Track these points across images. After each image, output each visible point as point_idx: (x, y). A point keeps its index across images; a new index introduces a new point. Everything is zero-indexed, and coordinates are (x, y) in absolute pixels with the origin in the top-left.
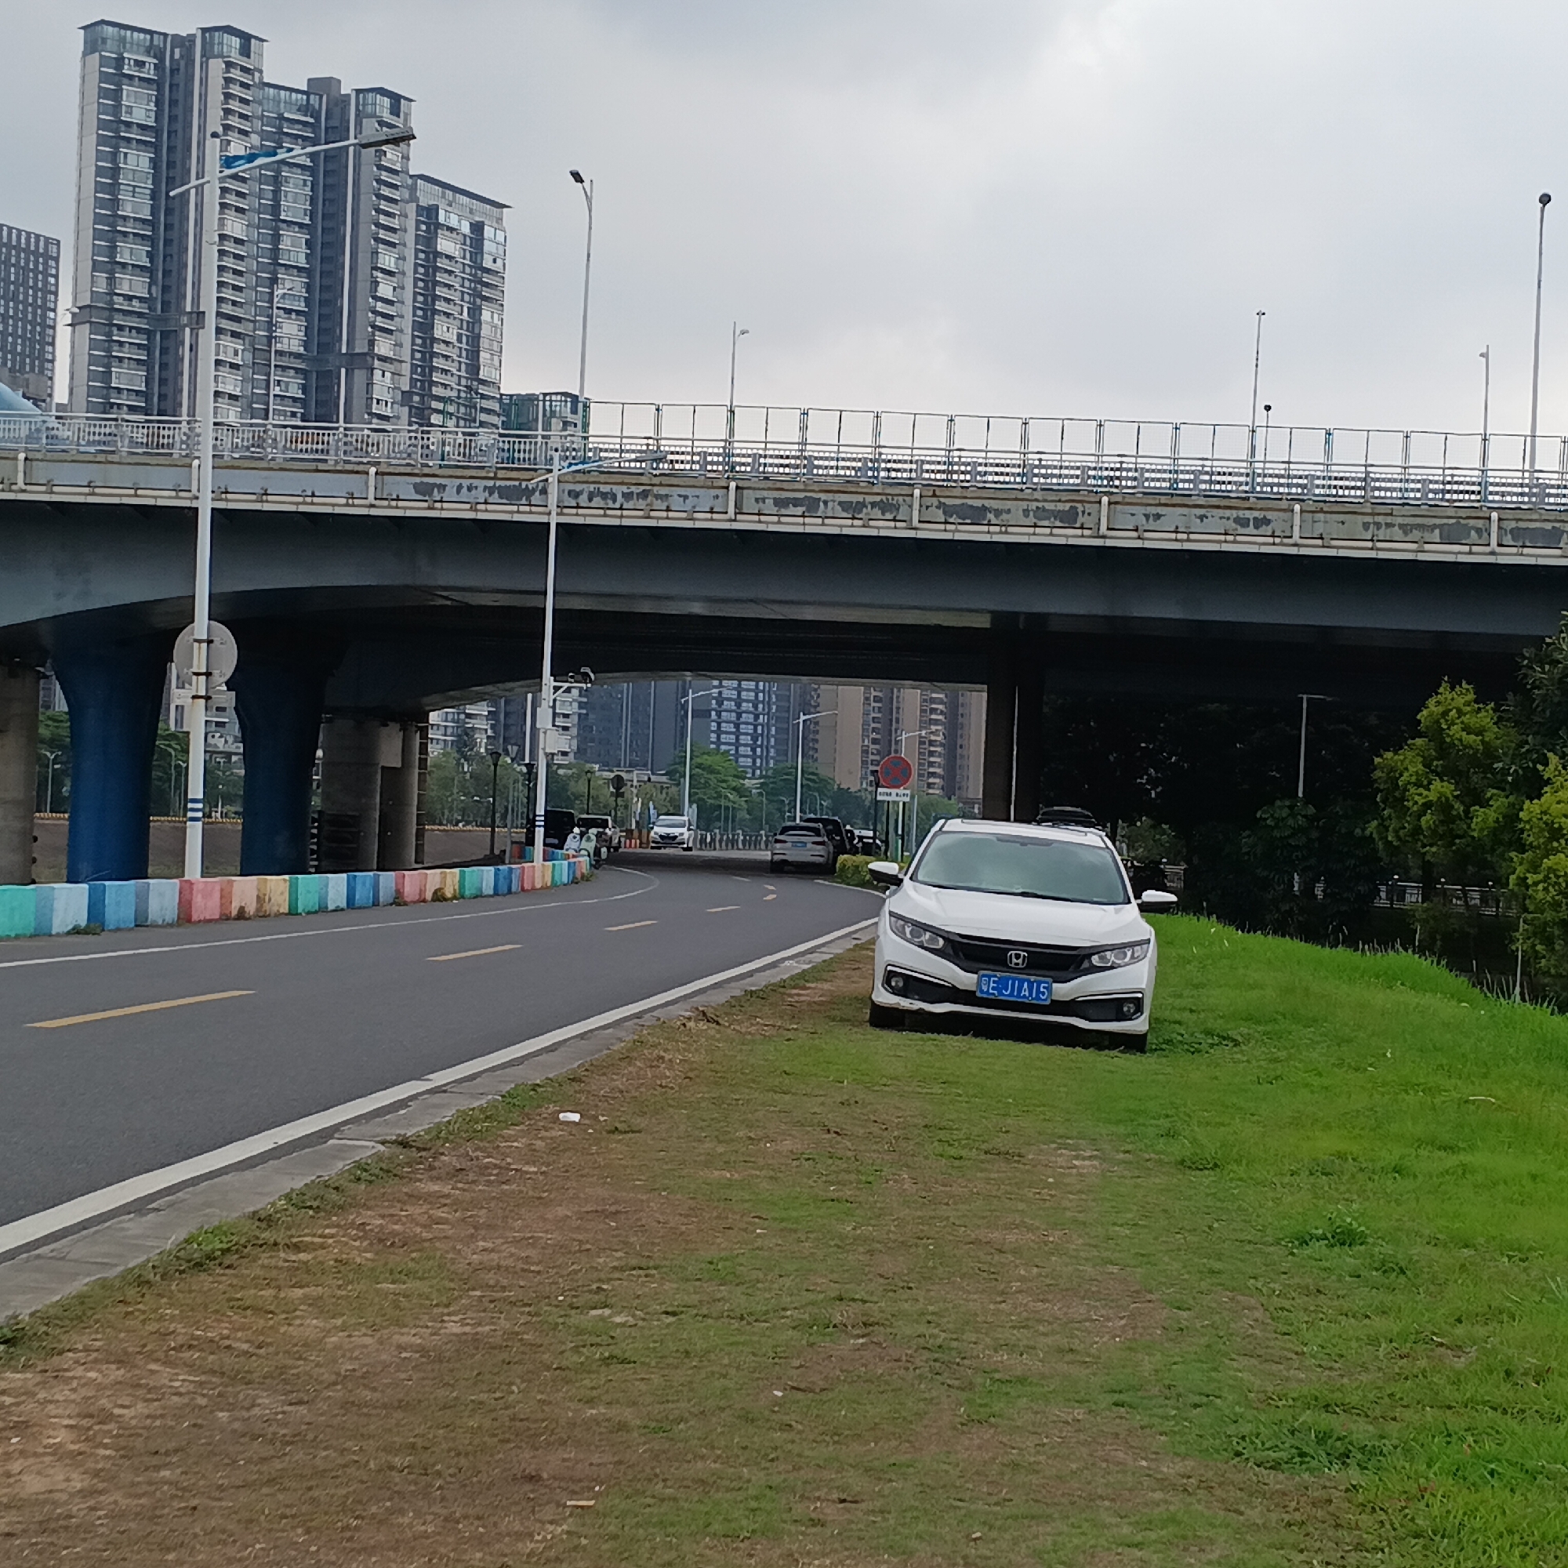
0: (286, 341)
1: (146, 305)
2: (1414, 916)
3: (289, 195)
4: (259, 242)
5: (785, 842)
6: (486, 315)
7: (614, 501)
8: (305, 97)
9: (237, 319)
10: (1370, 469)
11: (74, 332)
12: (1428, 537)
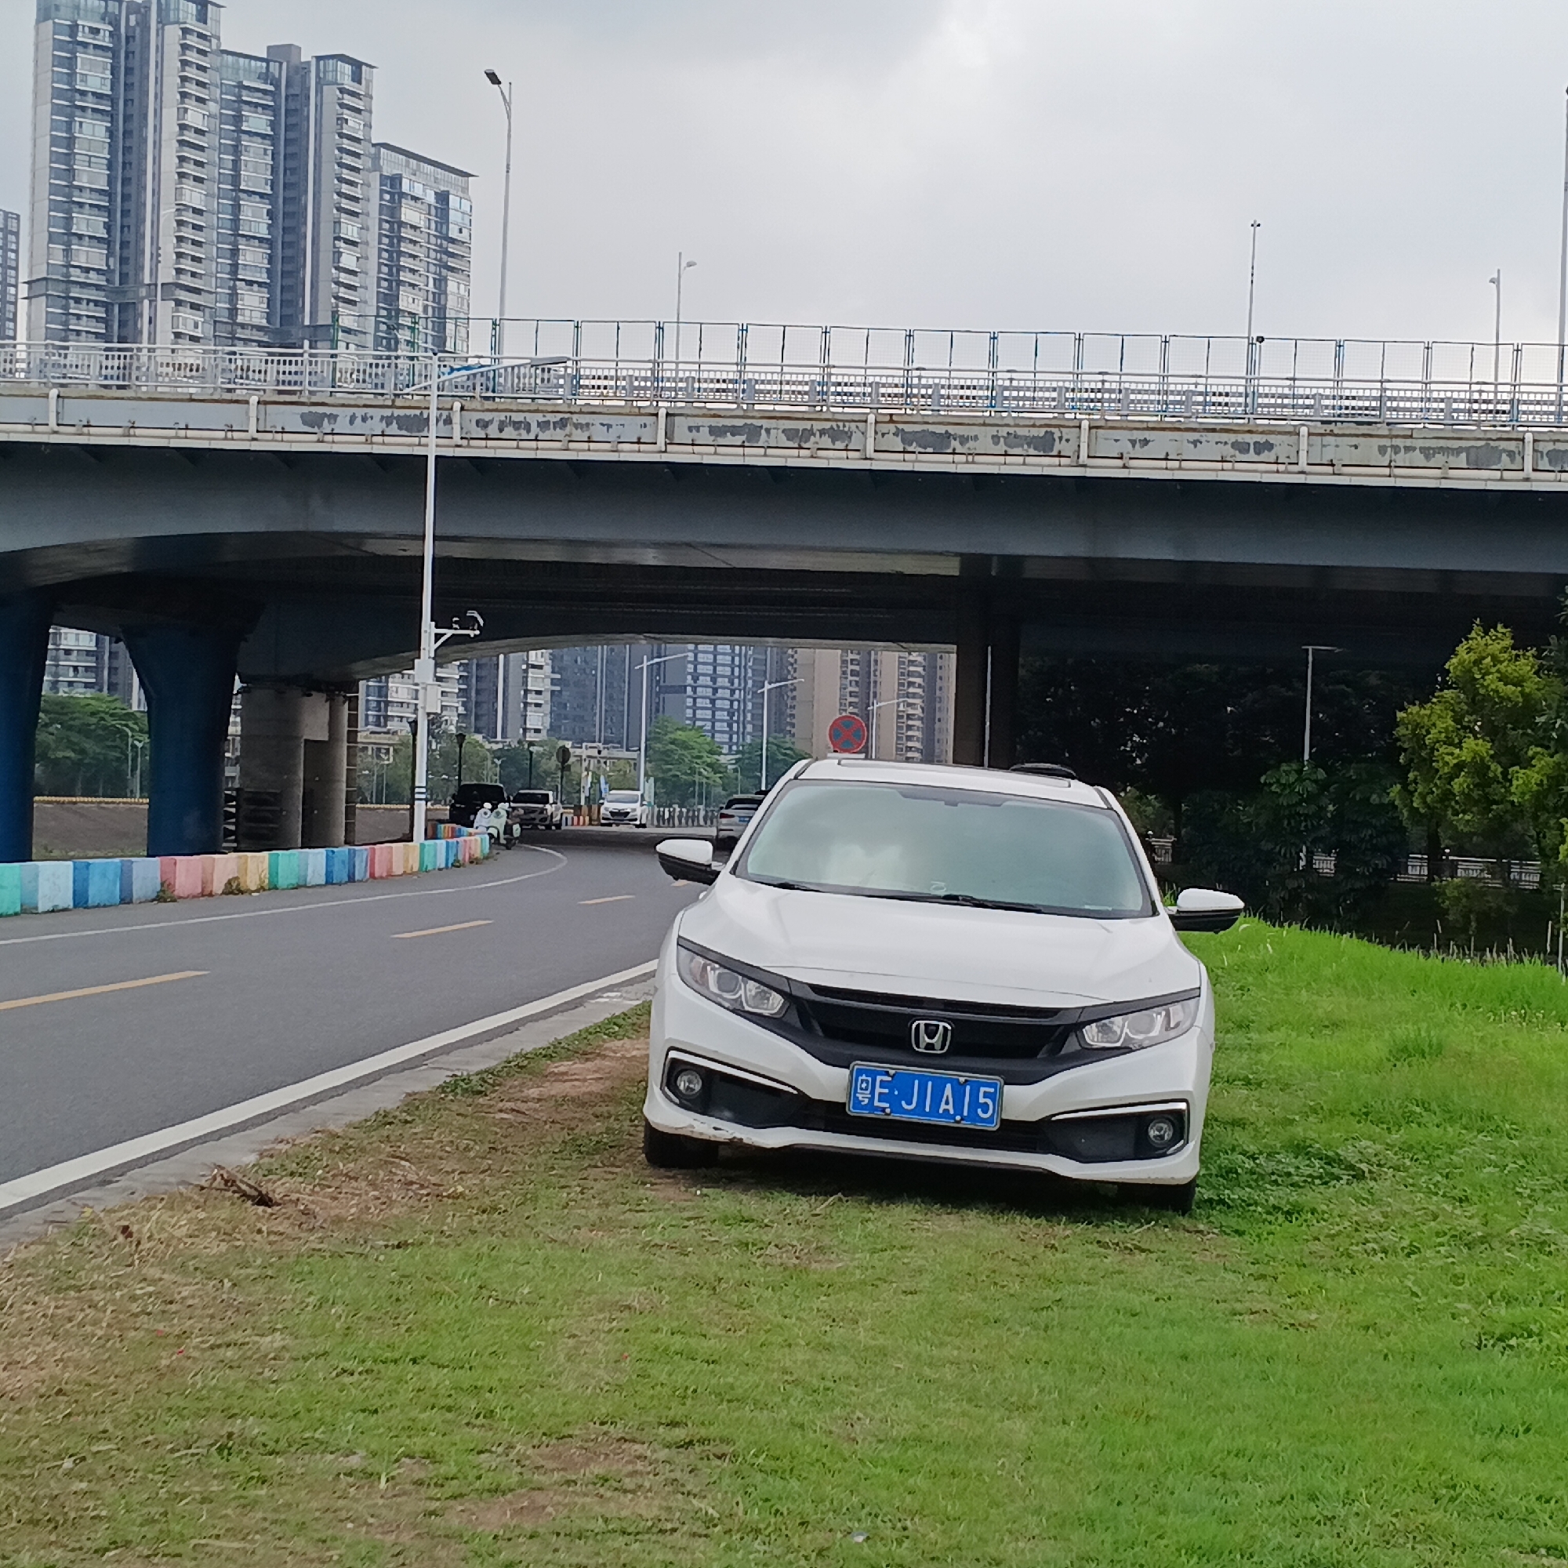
0: (247, 313)
1: (104, 278)
2: (1445, 894)
3: (249, 165)
4: (219, 213)
5: (732, 816)
6: (452, 286)
7: (529, 431)
8: (264, 64)
9: (197, 291)
10: (1387, 385)
11: (30, 304)
12: (1454, 461)
